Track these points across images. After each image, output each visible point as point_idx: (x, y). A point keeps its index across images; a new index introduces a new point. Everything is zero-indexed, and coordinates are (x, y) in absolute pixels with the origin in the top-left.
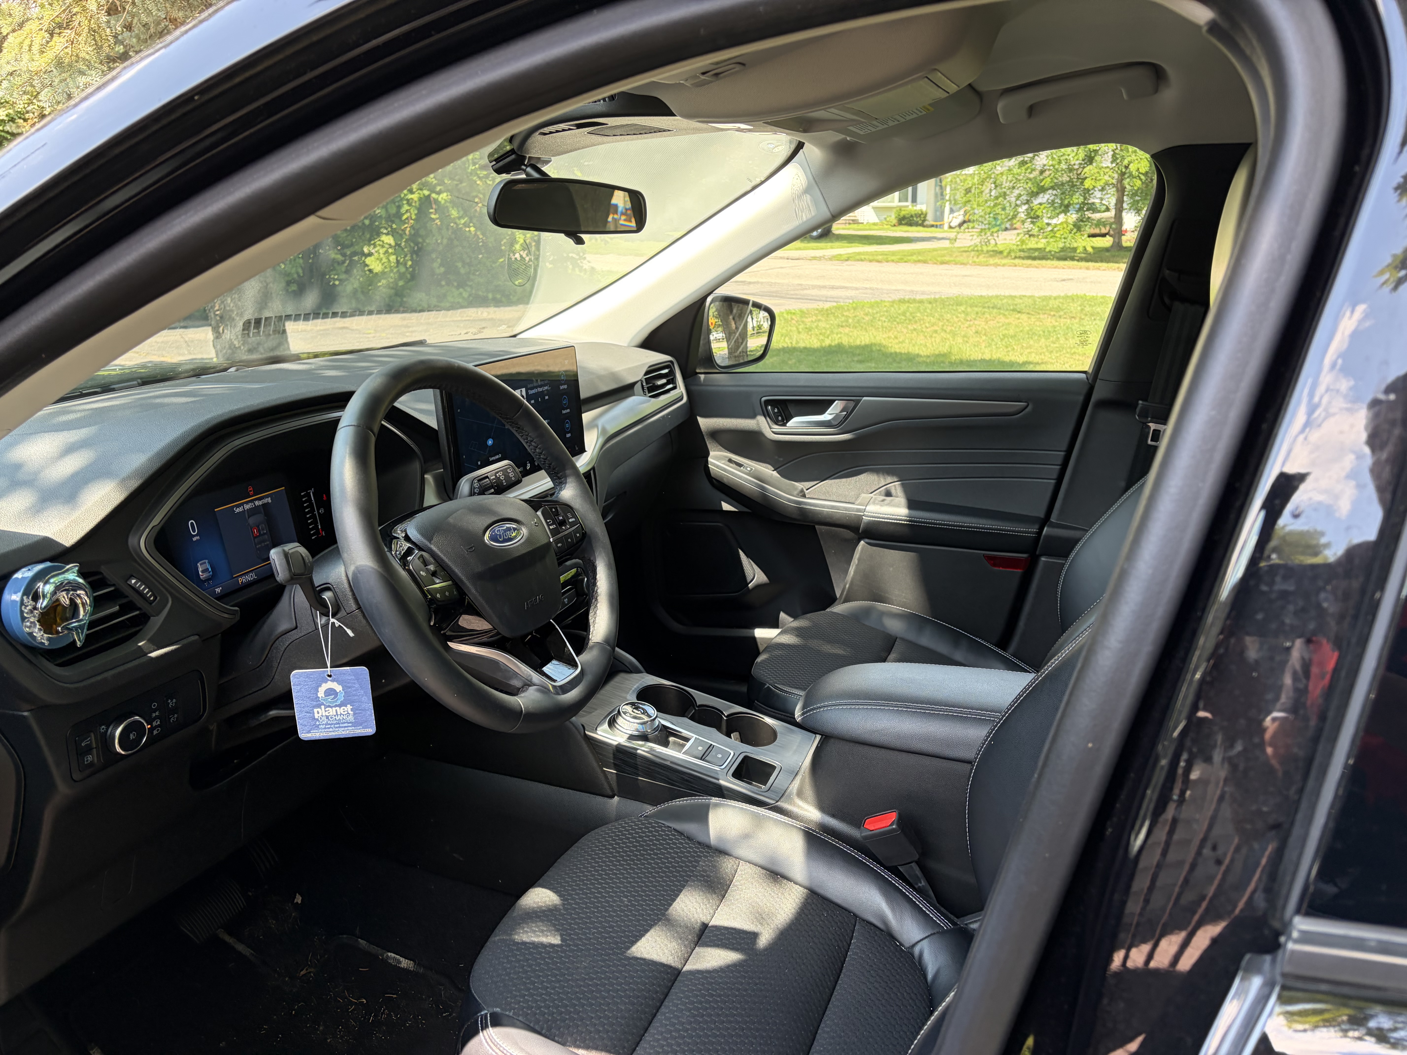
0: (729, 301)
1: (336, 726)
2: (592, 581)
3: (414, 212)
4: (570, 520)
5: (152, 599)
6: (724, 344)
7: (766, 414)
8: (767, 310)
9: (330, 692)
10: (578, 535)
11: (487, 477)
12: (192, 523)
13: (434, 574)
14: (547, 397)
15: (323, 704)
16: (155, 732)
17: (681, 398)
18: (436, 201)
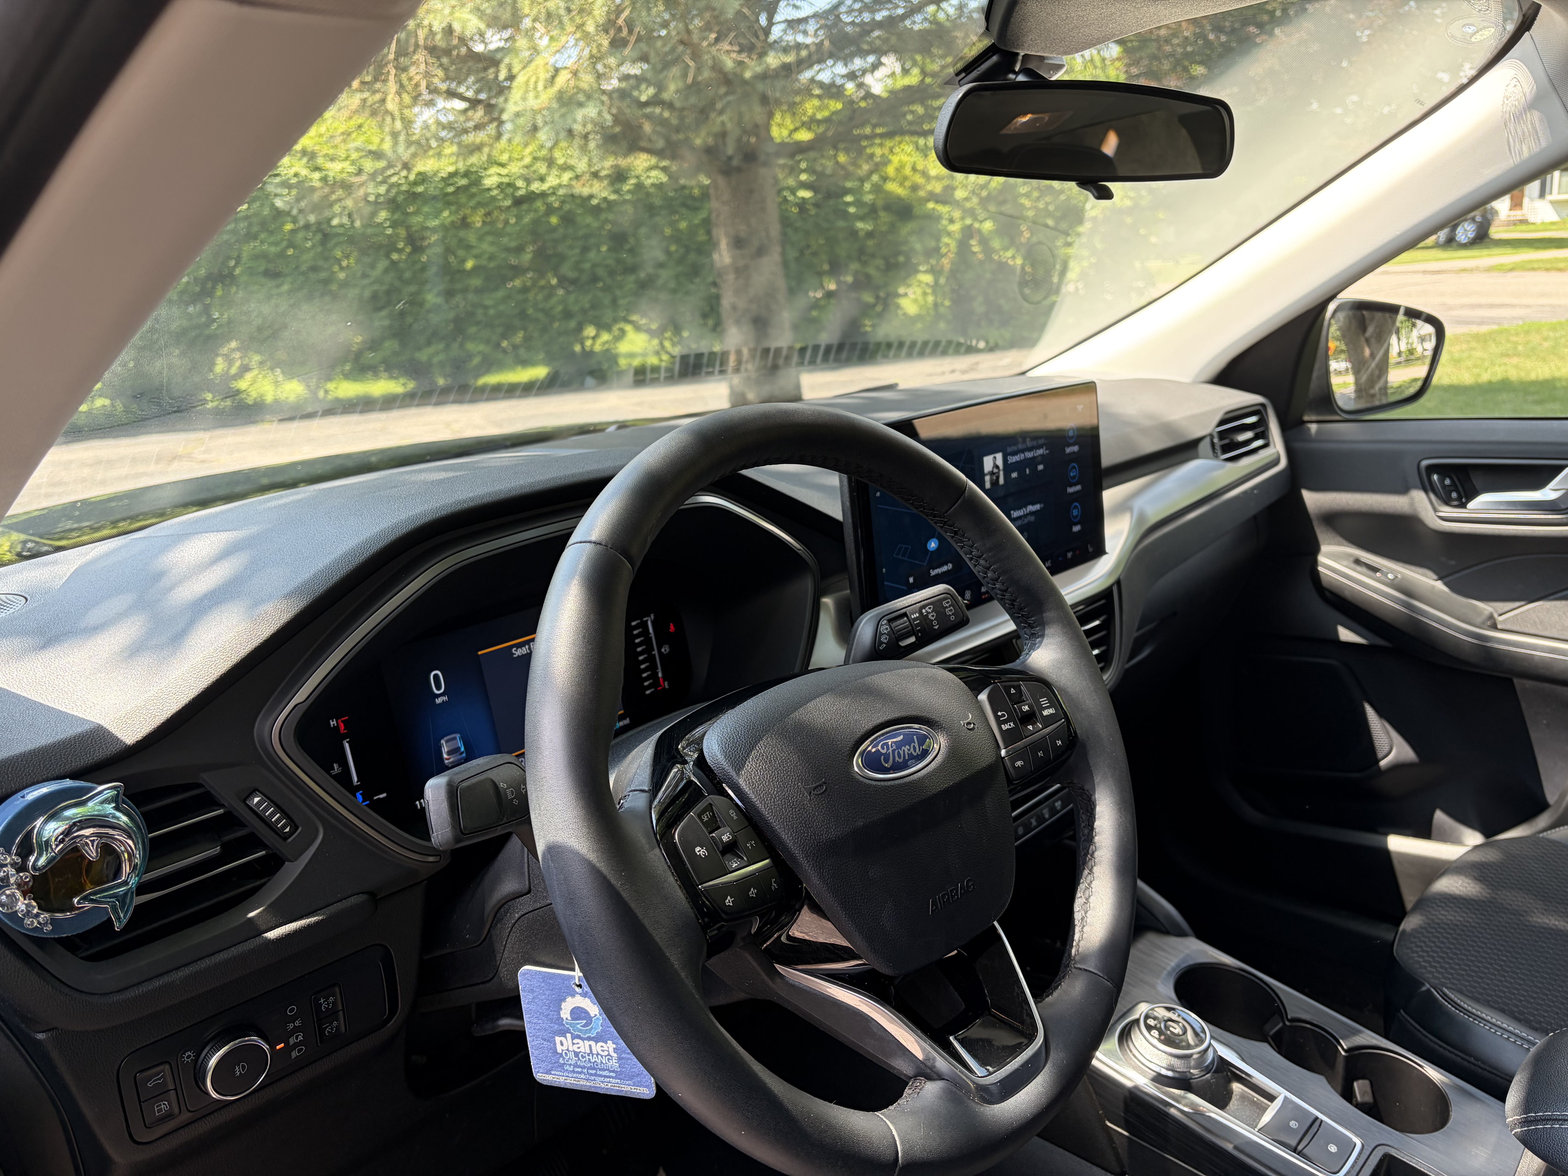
0: (1363, 308)
1: (591, 1071)
2: (1086, 831)
3: (953, 245)
4: (1046, 713)
5: (287, 830)
6: (1350, 379)
7: (1427, 487)
8: (1431, 320)
9: (578, 1013)
10: (1059, 743)
11: (905, 615)
12: (436, 676)
13: (730, 848)
14: (1041, 467)
15: (568, 1031)
16: (294, 1054)
17: (1276, 462)
18: (979, 231)
